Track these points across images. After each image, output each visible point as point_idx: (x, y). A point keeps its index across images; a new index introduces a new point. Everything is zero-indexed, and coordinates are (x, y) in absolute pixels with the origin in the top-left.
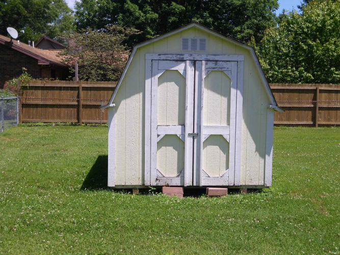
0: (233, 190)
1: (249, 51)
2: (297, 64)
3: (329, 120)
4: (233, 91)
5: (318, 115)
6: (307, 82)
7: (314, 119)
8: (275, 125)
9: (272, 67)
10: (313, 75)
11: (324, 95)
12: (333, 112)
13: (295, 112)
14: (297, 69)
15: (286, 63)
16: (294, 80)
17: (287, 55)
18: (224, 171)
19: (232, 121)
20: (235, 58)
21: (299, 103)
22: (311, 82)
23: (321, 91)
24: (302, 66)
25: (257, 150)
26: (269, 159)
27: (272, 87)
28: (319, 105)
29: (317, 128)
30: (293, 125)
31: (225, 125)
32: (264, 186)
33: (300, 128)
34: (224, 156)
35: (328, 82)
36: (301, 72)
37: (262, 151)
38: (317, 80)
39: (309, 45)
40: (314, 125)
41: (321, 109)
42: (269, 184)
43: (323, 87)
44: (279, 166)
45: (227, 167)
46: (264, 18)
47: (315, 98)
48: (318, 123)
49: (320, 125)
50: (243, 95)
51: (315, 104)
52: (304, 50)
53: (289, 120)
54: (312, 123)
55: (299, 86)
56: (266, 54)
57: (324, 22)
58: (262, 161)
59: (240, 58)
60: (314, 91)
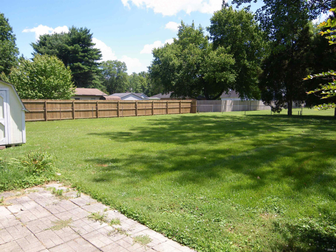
0: (8, 146)
1: (11, 86)
2: (33, 89)
3: (53, 117)
4: (5, 103)
5: (47, 115)
6: (40, 99)
7: (45, 117)
8: (26, 121)
9: (18, 90)
10: (43, 95)
11: (49, 105)
12: (55, 113)
13: (35, 114)
14: (34, 91)
15: (27, 88)
16: (33, 97)
17: (27, 83)
18: (3, 138)
19: (5, 116)
20: (5, 89)
21: (36, 109)
22: (42, 98)
23: (48, 103)
24: (37, 90)
25: (18, 128)
26: (24, 132)
27: (23, 101)
28: (47, 110)
29: (47, 122)
30: (34, 121)
31: (2, 118)
32: (23, 143)
33: (38, 122)
34: (3, 132)
35: (51, 98)
36: (36, 93)
37: (21, 128)
38: (45, 97)
39: (40, 79)
40: (45, 120)
41: (48, 112)
42: (25, 142)
43: (49, 101)
44: (28, 137)
45: (5, 136)
46: (10, 59)
47: (45, 107)
48: (47, 119)
49: (48, 120)
50: (10, 105)
51: (45, 109)
52: (37, 82)
53: (32, 118)
54: (44, 119)
55: (36, 100)
56: (14, 82)
57: (45, 67)
58: (21, 133)
59: (7, 89)
60: (44, 103)
